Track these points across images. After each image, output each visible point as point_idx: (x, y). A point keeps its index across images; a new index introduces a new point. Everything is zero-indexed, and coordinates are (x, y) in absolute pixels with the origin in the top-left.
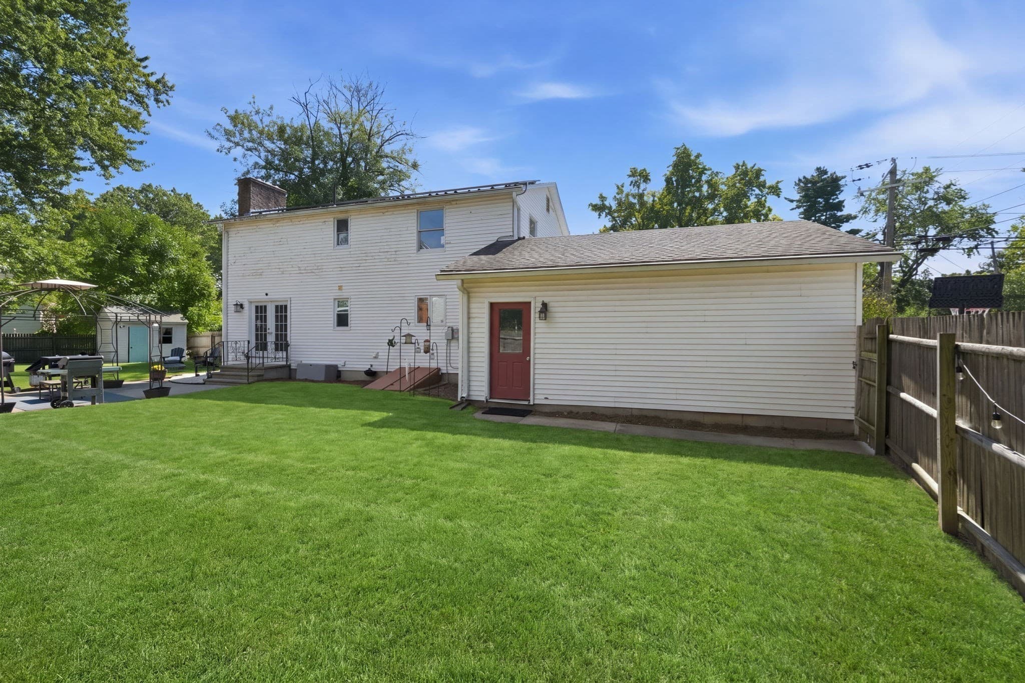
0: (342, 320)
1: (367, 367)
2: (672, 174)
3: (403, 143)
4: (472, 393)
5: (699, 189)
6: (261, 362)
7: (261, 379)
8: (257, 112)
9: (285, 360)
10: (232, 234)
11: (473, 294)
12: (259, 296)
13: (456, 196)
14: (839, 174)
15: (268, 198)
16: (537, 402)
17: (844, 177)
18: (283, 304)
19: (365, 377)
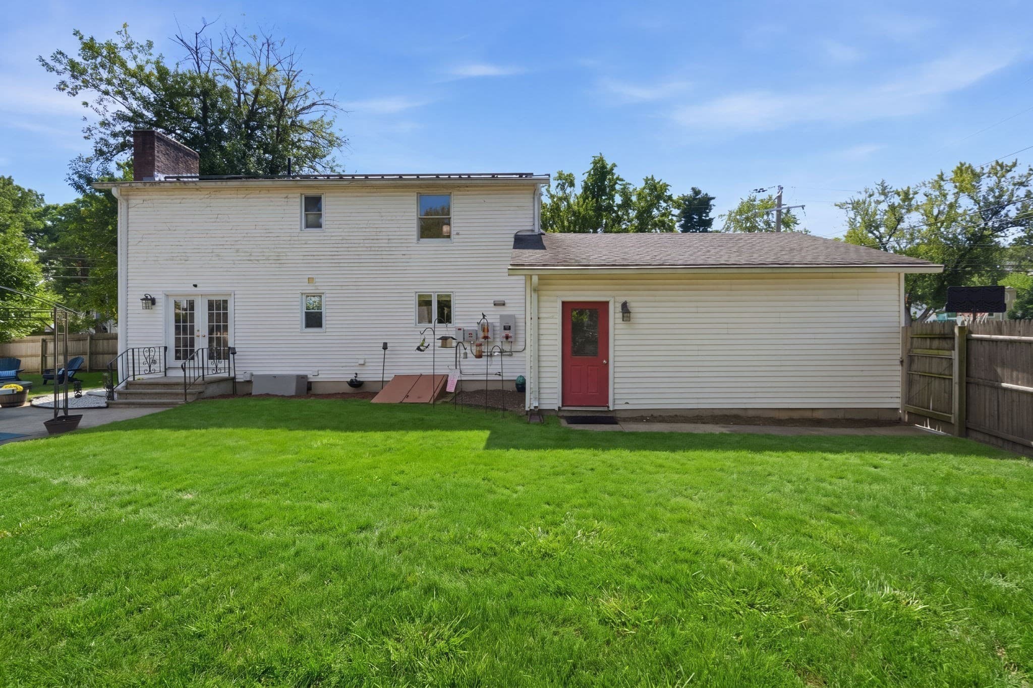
0: (314, 320)
1: (350, 377)
2: (588, 179)
3: (322, 113)
4: (542, 401)
5: (611, 198)
6: (201, 374)
7: (201, 397)
8: (129, 47)
9: (227, 371)
10: (133, 202)
11: (544, 292)
12: (182, 288)
13: (470, 182)
14: (711, 195)
15: (176, 161)
16: (616, 408)
17: (713, 198)
18: (222, 298)
19: (348, 389)
